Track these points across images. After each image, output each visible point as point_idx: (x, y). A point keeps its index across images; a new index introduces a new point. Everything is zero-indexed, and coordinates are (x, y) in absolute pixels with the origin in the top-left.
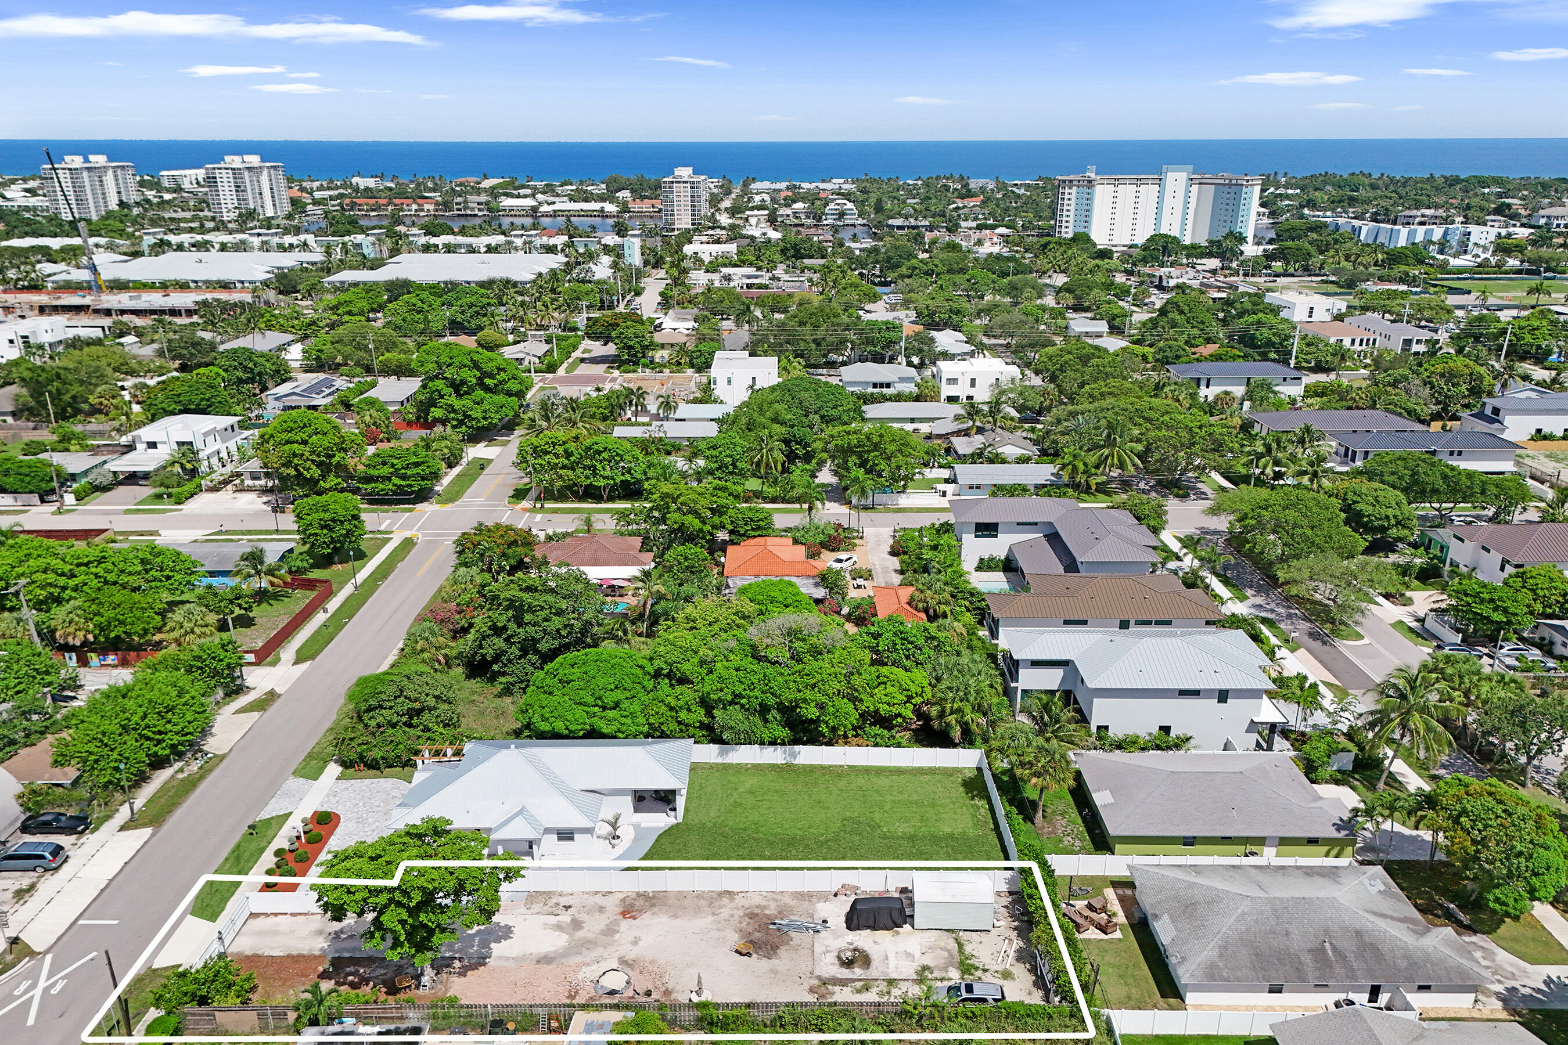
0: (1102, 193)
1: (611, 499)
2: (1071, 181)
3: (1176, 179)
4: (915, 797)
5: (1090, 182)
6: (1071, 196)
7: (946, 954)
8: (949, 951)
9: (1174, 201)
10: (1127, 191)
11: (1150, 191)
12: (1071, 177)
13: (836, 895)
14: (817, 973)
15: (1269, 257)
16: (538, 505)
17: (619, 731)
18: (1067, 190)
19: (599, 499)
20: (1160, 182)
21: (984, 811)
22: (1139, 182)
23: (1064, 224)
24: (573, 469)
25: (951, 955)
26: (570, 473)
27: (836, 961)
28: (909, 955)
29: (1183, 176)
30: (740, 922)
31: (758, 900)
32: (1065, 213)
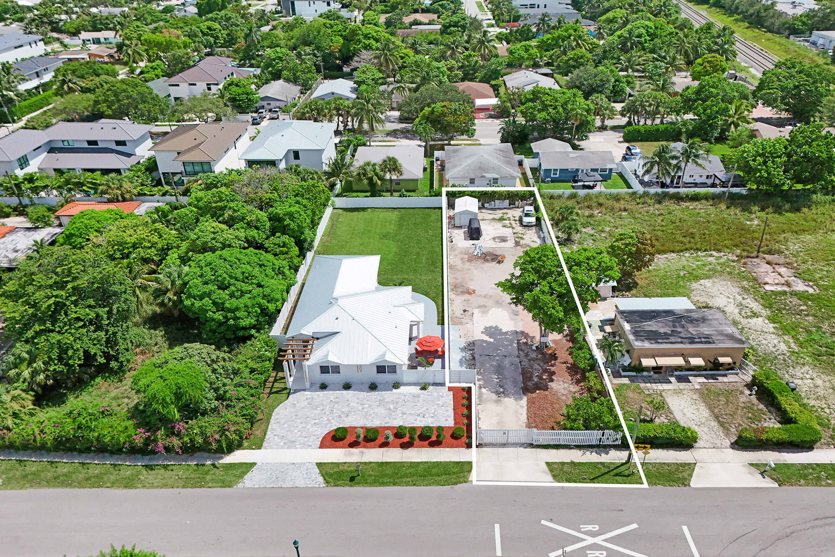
30: (476, 263)
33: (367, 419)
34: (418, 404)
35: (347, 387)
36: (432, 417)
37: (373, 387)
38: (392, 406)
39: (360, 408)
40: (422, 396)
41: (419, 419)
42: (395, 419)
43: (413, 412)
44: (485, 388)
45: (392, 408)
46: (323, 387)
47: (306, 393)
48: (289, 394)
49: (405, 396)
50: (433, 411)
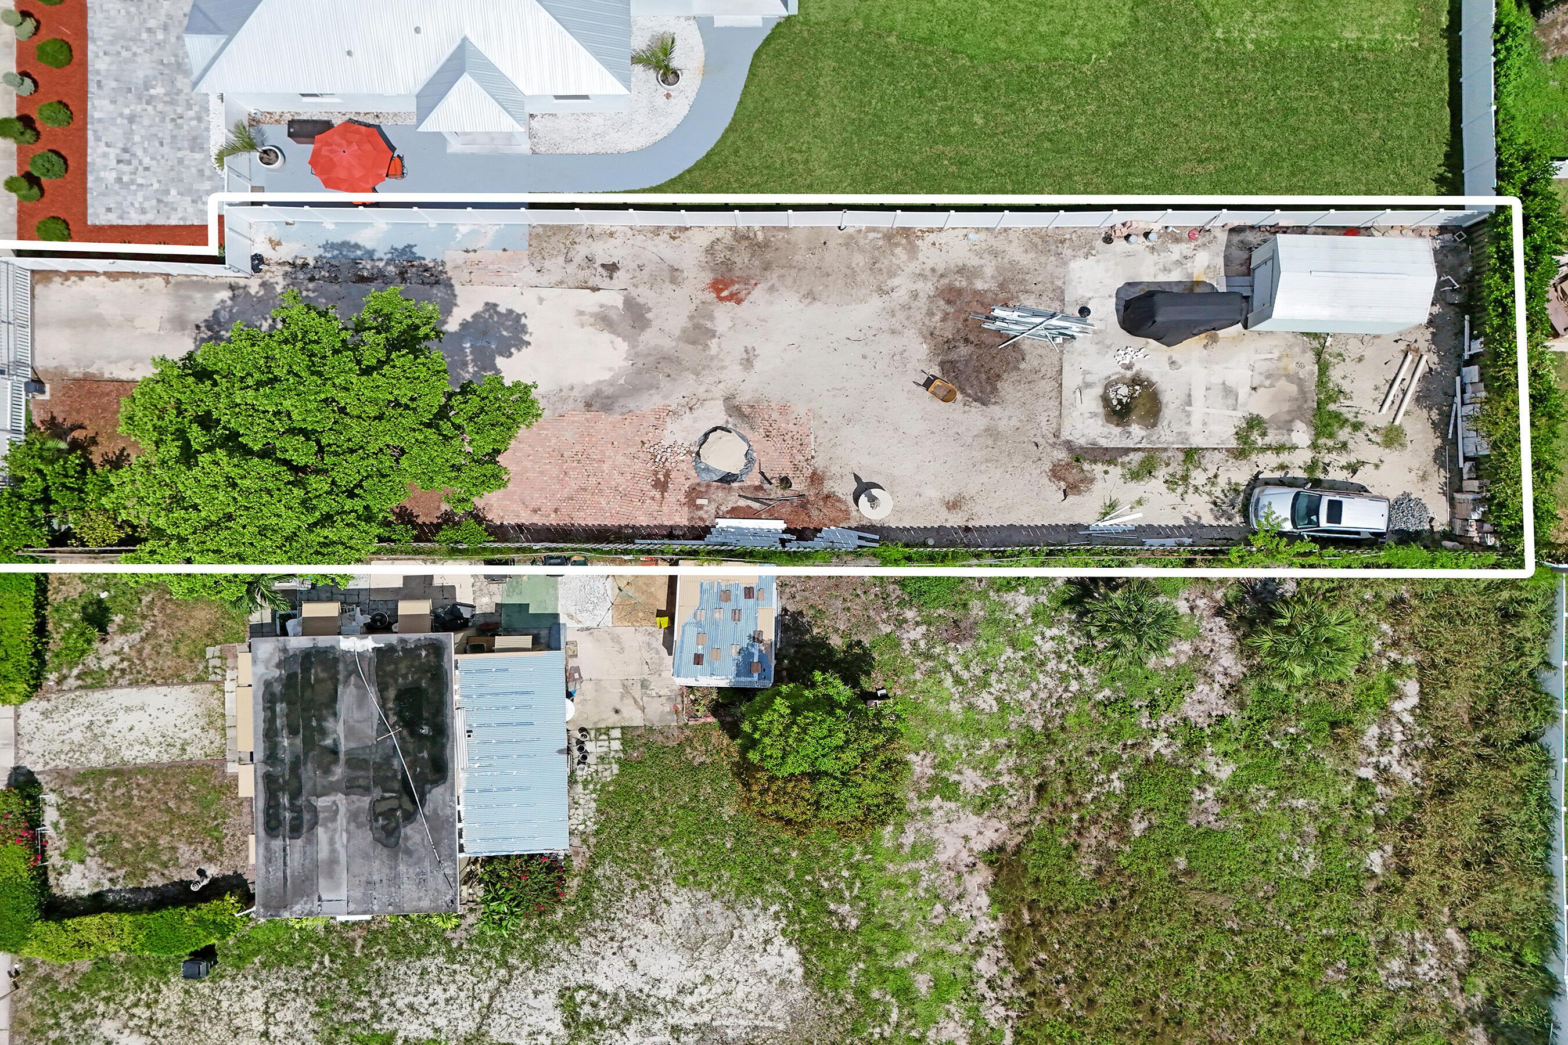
7: (1293, 389)
8: (1300, 382)
14: (1065, 435)
25: (1302, 391)
27: (1100, 410)
28: (1228, 392)
30: (931, 314)
33: (112, 43)
34: (166, 149)
36: (119, 180)
38: (158, 91)
39: (152, 23)
40: (198, 156)
41: (113, 153)
42: (113, 102)
43: (137, 138)
44: (233, 298)
45: (152, 92)
49: (199, 119)
50: (140, 181)
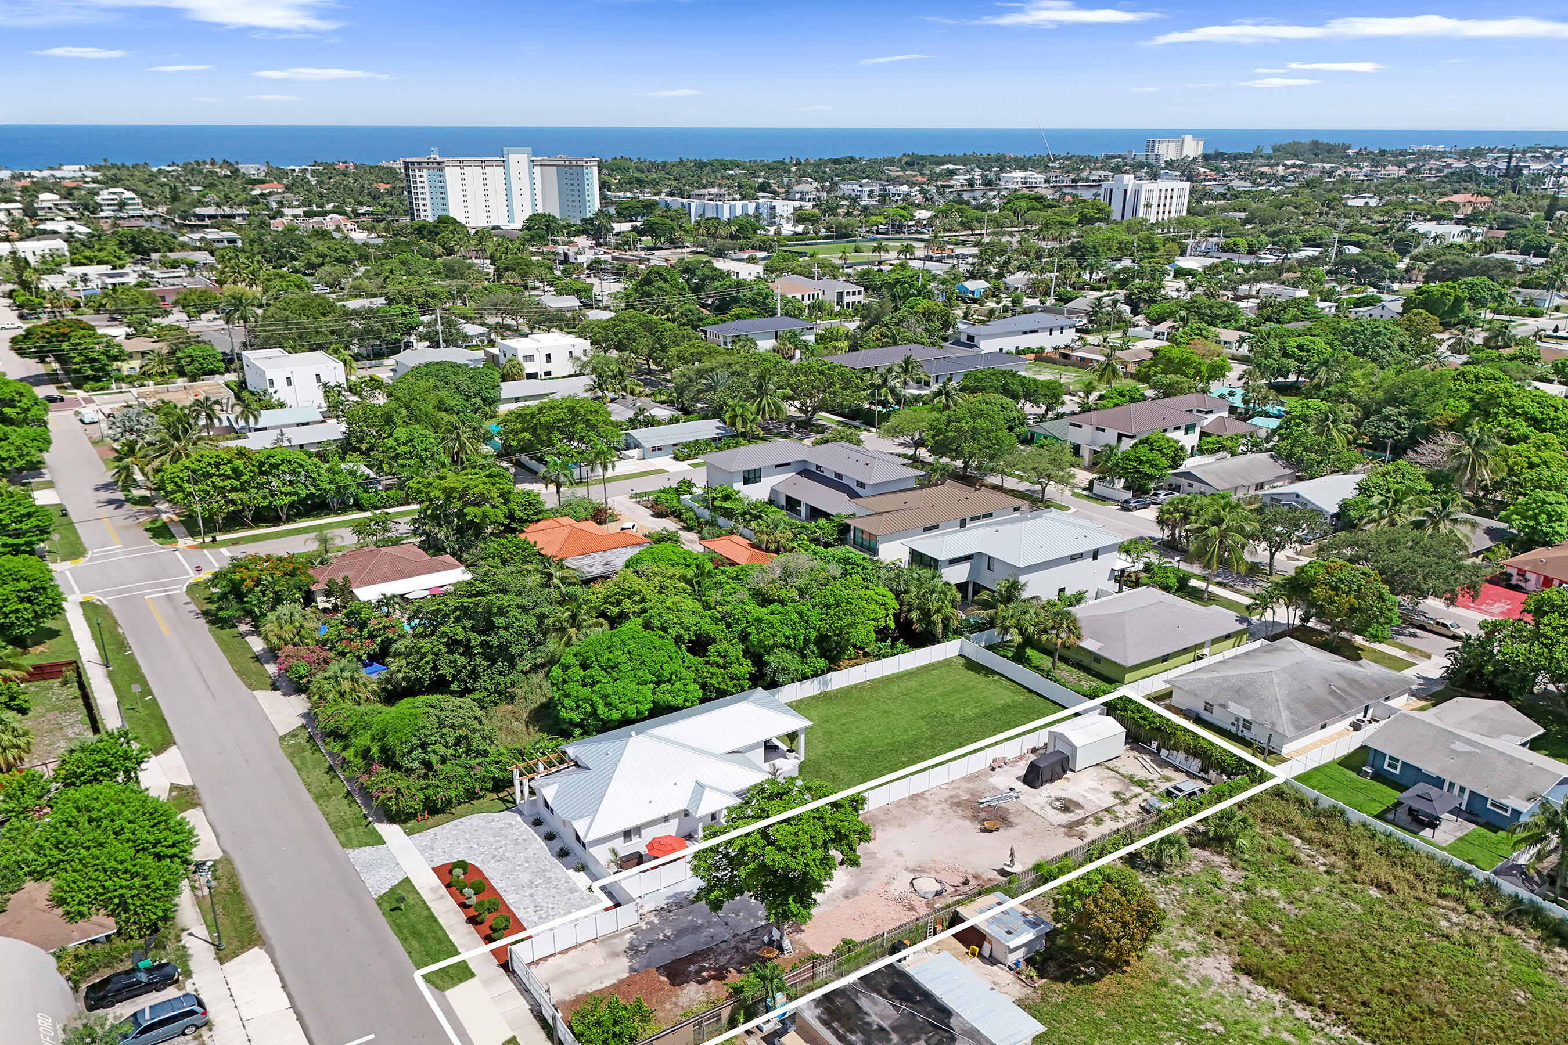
0: (452, 174)
1: (289, 519)
2: (419, 164)
3: (519, 161)
4: (948, 688)
5: (439, 164)
6: (423, 179)
8: (1114, 778)
9: (520, 182)
10: (473, 173)
11: (495, 173)
12: (418, 160)
13: (993, 769)
15: (640, 232)
16: (208, 539)
17: (686, 700)
18: (417, 173)
19: (277, 520)
20: (504, 164)
21: (1005, 682)
22: (483, 165)
23: (422, 208)
24: (243, 490)
25: (1119, 779)
26: (241, 495)
27: (1056, 811)
28: (1094, 790)
29: (524, 158)
30: (956, 812)
31: (946, 794)
32: (420, 196)
33: (502, 876)
34: (558, 898)
35: (549, 837)
37: (563, 854)
38: (539, 882)
39: (520, 863)
40: (577, 894)
42: (517, 894)
46: (537, 823)
47: (519, 819)
48: (508, 809)
